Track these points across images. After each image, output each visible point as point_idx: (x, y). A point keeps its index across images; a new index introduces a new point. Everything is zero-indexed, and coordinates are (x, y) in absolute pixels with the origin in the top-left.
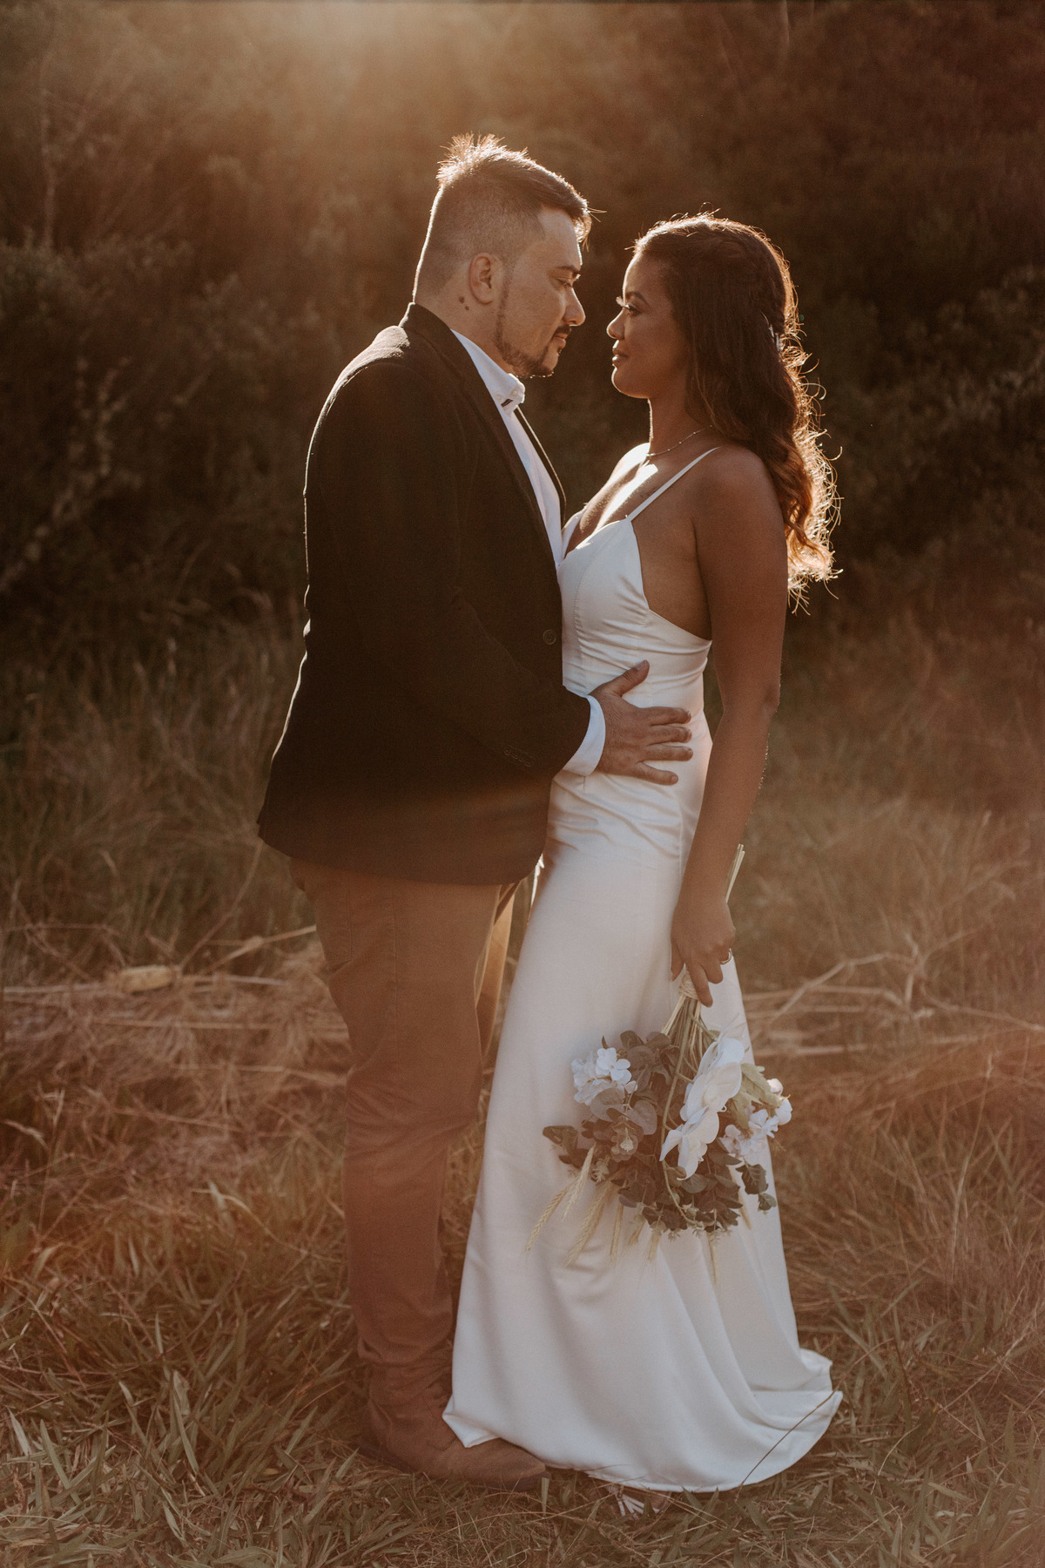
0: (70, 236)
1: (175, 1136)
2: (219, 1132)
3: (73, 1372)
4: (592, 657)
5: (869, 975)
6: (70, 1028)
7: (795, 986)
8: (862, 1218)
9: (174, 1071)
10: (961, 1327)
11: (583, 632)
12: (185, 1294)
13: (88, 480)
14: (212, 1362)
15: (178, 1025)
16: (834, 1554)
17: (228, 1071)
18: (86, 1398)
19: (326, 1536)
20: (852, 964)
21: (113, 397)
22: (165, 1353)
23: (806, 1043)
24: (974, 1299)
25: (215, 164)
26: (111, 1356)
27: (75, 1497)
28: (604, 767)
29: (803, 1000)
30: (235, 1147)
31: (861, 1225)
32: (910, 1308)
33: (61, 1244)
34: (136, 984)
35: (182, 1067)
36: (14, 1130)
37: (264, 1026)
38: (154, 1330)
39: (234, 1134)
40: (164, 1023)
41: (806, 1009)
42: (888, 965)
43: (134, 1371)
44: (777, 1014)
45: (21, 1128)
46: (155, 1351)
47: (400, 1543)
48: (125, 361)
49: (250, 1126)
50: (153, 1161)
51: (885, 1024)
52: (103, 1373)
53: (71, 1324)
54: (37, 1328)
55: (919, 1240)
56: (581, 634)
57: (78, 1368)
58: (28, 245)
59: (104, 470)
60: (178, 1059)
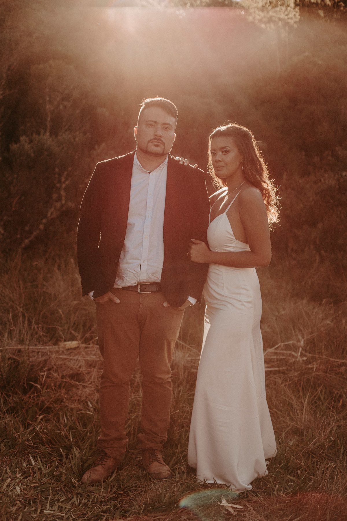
0: (54, 132)
1: (78, 389)
2: (91, 387)
3: (47, 446)
5: (288, 347)
6: (48, 357)
7: (266, 351)
8: (277, 411)
9: (79, 370)
10: (303, 439)
12: (79, 427)
13: (58, 205)
14: (86, 444)
15: (80, 358)
16: (259, 493)
17: (94, 372)
18: (51, 452)
19: (115, 485)
20: (282, 344)
21: (66, 179)
22: (73, 442)
24: (307, 432)
25: (99, 110)
26: (58, 442)
27: (47, 475)
29: (268, 355)
30: (95, 392)
31: (277, 413)
32: (289, 435)
33: (45, 415)
34: (68, 347)
35: (81, 369)
36: (33, 385)
38: (70, 435)
39: (95, 388)
40: (76, 358)
42: (293, 345)
43: (64, 446)
45: (34, 384)
47: (136, 486)
48: (70, 169)
51: (291, 361)
52: (56, 447)
53: (47, 434)
54: (37, 434)
55: (294, 417)
57: (49, 445)
58: (42, 135)
59: (63, 202)
60: (80, 367)
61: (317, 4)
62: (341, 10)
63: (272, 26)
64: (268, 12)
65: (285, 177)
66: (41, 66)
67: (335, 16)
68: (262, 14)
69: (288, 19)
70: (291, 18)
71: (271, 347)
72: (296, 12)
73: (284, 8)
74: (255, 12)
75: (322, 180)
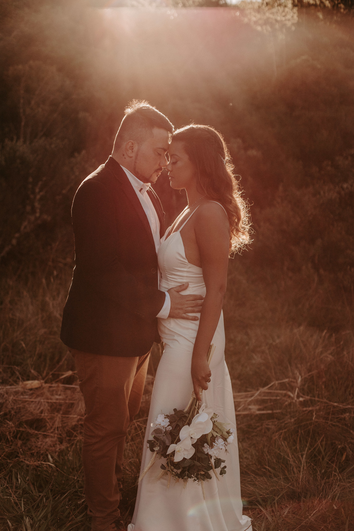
1: (38, 438)
2: (53, 437)
4: (172, 280)
5: (283, 386)
6: (5, 401)
7: (258, 390)
8: (270, 469)
9: (40, 416)
10: (301, 506)
11: (167, 272)
12: (34, 491)
13: (32, 218)
14: (40, 514)
15: (42, 400)
17: (58, 417)
20: (277, 382)
21: (41, 191)
22: (24, 511)
23: (259, 410)
24: (306, 497)
26: (6, 511)
28: (172, 316)
29: (259, 395)
30: (58, 443)
31: (269, 471)
32: (284, 500)
34: (29, 386)
35: (43, 415)
37: (71, 402)
38: (21, 503)
39: (58, 438)
40: (37, 400)
41: (259, 398)
42: (289, 383)
43: (14, 517)
44: (250, 399)
46: (21, 510)
48: (44, 179)
49: (64, 435)
50: (29, 447)
51: (287, 403)
52: (3, 517)
55: (290, 476)
56: (167, 273)
58: (14, 142)
59: (38, 215)
60: (42, 412)
61: (315, 5)
62: (341, 13)
63: (269, 28)
64: (264, 13)
65: (281, 188)
66: (20, 67)
67: (335, 18)
68: (258, 16)
69: (286, 20)
70: (289, 20)
71: (263, 387)
72: (294, 13)
73: (281, 9)
74: (250, 13)
75: (322, 193)
